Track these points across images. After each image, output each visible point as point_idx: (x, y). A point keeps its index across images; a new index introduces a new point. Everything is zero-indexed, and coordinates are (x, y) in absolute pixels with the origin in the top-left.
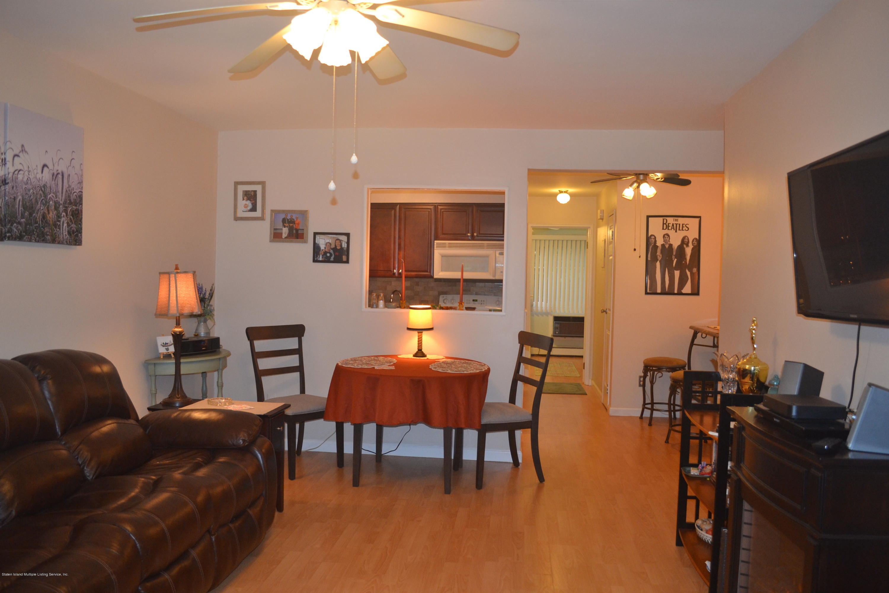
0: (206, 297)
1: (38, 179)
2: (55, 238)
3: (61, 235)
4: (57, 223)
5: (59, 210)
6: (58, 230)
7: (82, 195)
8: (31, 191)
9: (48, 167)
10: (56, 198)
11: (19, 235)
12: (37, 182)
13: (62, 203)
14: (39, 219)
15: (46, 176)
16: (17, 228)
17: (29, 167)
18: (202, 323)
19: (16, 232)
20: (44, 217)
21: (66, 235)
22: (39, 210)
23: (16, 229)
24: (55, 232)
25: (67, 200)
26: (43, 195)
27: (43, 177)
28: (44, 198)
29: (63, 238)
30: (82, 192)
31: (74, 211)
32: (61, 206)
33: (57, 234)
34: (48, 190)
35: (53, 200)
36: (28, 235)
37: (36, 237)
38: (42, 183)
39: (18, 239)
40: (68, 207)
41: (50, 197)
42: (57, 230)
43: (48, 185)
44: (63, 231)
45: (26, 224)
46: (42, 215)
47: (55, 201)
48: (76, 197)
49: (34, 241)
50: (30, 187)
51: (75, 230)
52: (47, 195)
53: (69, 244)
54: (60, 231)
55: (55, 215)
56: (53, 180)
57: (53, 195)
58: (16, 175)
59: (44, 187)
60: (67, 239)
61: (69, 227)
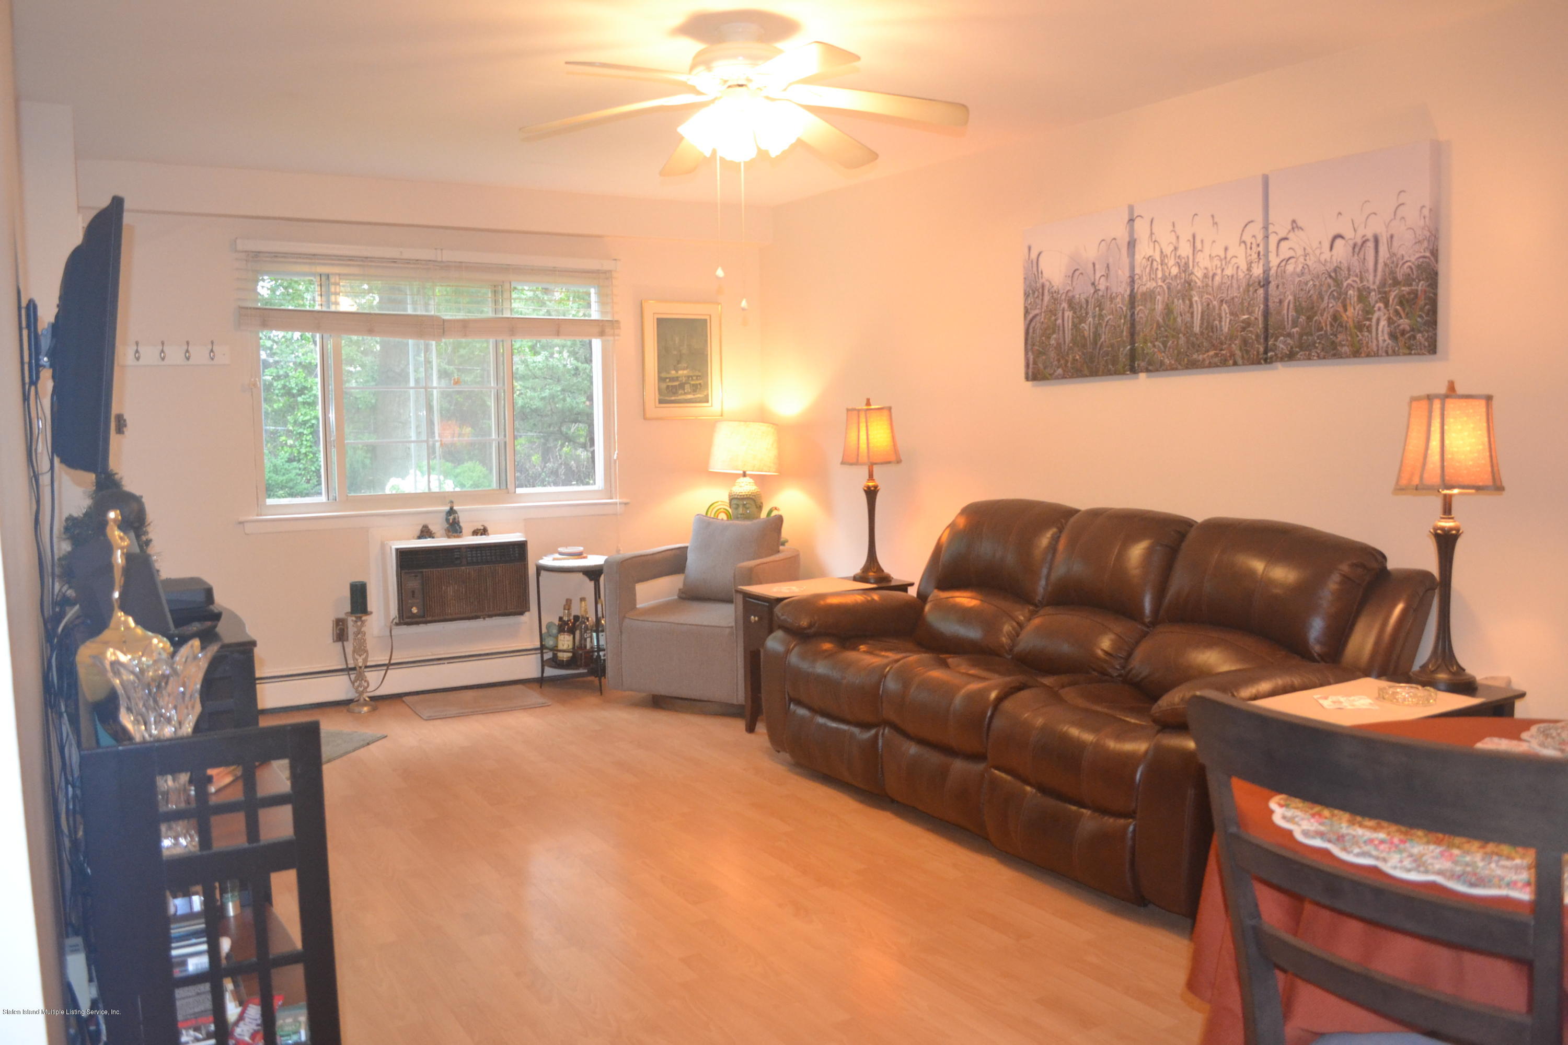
1: (1323, 262)
2: (1360, 348)
3: (1372, 342)
4: (1365, 323)
5: (1369, 301)
6: (1366, 334)
8: (1311, 283)
9: (1340, 238)
10: (1362, 282)
11: (1288, 353)
12: (1321, 266)
13: (1376, 288)
14: (1326, 322)
15: (1341, 251)
16: (1284, 343)
17: (1305, 249)
19: (1282, 349)
20: (1335, 317)
21: (1384, 341)
22: (1325, 309)
23: (1283, 344)
24: (1358, 339)
25: (1388, 279)
26: (1332, 285)
27: (1332, 256)
28: (1335, 288)
29: (1378, 346)
31: (1404, 296)
32: (1373, 294)
33: (1365, 342)
34: (1344, 273)
35: (1354, 287)
36: (1303, 351)
37: (1319, 352)
38: (1330, 267)
39: (1286, 359)
40: (1390, 291)
41: (1348, 285)
42: (1363, 336)
43: (1345, 265)
44: (1377, 334)
45: (1301, 335)
46: (1331, 316)
47: (1358, 289)
48: (1409, 269)
49: (1315, 358)
50: (1307, 277)
51: (1408, 328)
52: (1342, 282)
53: (1392, 355)
54: (1370, 336)
55: (1359, 311)
56: (1353, 255)
57: (1355, 279)
58: (1283, 268)
59: (1335, 271)
60: (1387, 347)
61: (1393, 326)
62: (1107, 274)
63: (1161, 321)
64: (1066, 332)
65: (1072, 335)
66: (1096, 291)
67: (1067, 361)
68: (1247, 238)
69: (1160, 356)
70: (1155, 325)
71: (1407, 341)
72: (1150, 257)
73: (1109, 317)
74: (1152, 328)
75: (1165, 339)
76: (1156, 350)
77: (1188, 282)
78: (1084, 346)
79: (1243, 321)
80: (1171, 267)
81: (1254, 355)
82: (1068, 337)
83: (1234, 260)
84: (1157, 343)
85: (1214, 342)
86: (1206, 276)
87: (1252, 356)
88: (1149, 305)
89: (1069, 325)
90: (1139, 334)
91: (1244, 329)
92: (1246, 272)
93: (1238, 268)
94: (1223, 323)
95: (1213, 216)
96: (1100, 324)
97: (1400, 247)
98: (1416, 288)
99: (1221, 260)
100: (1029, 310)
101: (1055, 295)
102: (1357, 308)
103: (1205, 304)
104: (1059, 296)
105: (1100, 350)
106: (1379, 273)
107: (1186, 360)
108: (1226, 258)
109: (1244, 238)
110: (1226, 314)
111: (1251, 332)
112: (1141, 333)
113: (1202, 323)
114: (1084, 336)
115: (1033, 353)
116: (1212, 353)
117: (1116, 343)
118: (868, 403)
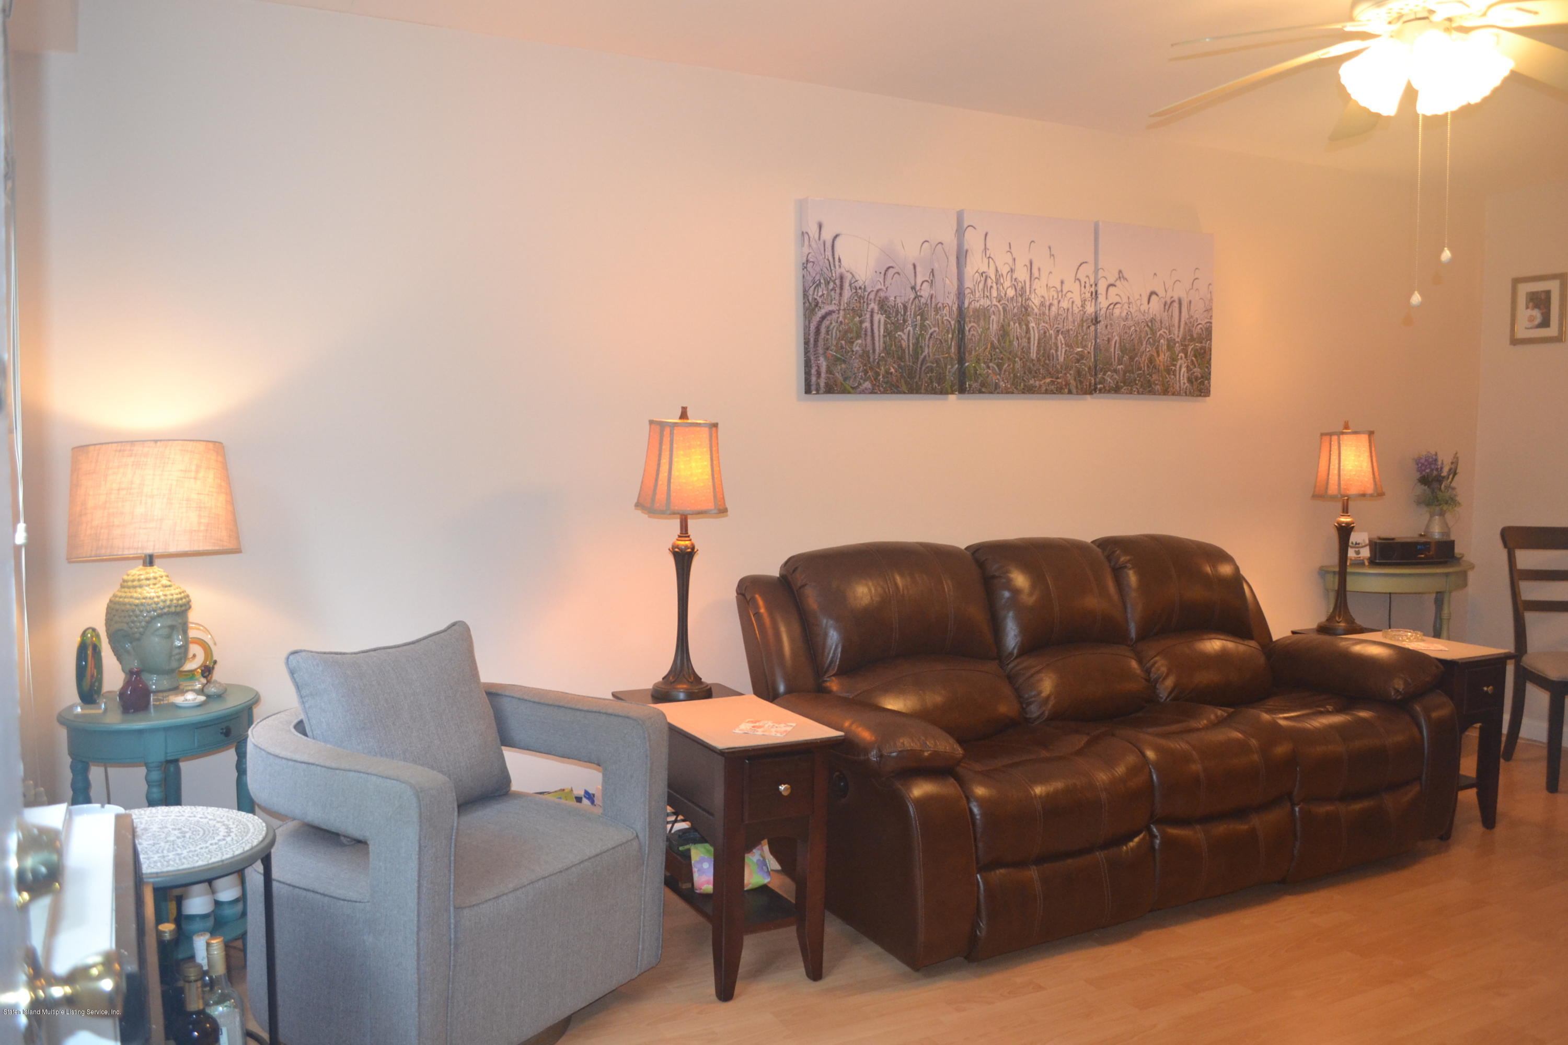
0: (1442, 475)
1: (1143, 312)
2: (1169, 388)
3: (1176, 384)
4: (1172, 367)
5: (1175, 350)
6: (1172, 377)
7: (1211, 327)
8: (1133, 328)
9: (1157, 295)
10: (1170, 334)
11: (1115, 387)
12: (1142, 316)
13: (1179, 340)
14: (1144, 363)
15: (1155, 307)
16: (1112, 377)
17: (1129, 298)
18: (1437, 517)
19: (1110, 382)
20: (1151, 360)
21: (1184, 383)
22: (1144, 352)
23: (1111, 379)
24: (1167, 380)
25: (1188, 336)
26: (1149, 333)
27: (1149, 308)
28: (1151, 336)
29: (1180, 387)
30: (1211, 323)
31: (1197, 350)
32: (1177, 345)
33: (1171, 383)
34: (1158, 325)
35: (1165, 338)
36: (1127, 386)
37: (1138, 387)
38: (1148, 317)
39: (1113, 392)
40: (1189, 345)
41: (1160, 335)
42: (1170, 378)
43: (1158, 318)
44: (1180, 378)
45: (1125, 372)
46: (1148, 359)
47: (1168, 339)
48: (1200, 330)
49: (1136, 393)
50: (1130, 323)
51: (1199, 376)
52: (1156, 332)
53: (1189, 396)
54: (1175, 379)
55: (1168, 357)
56: (1164, 311)
57: (1165, 331)
58: (1111, 311)
59: (1151, 321)
60: (1186, 389)
62: (932, 281)
63: (996, 342)
64: (877, 339)
65: (885, 343)
66: (917, 297)
67: (878, 374)
68: (1081, 276)
69: (994, 378)
70: (989, 345)
72: (984, 272)
73: (933, 329)
74: (987, 348)
75: (1000, 361)
76: (990, 371)
77: (1024, 307)
78: (901, 358)
79: (1077, 353)
80: (1007, 288)
81: (1086, 385)
82: (879, 345)
83: (1069, 295)
84: (991, 365)
85: (1051, 370)
86: (1042, 304)
87: (1085, 387)
88: (982, 323)
89: (879, 331)
90: (970, 353)
91: (1078, 361)
92: (1081, 308)
93: (1073, 302)
94: (1059, 353)
95: (1050, 248)
96: (921, 335)
97: (1195, 311)
99: (1058, 292)
100: (820, 304)
101: (859, 291)
102: (1166, 355)
103: (1042, 332)
104: (866, 294)
105: (922, 364)
106: (1182, 329)
107: (1022, 384)
108: (1062, 291)
109: (1078, 277)
110: (1062, 344)
111: (1084, 364)
112: (973, 353)
113: (1038, 350)
114: (901, 346)
115: (826, 358)
116: (1048, 380)
117: (942, 360)
118: (684, 415)
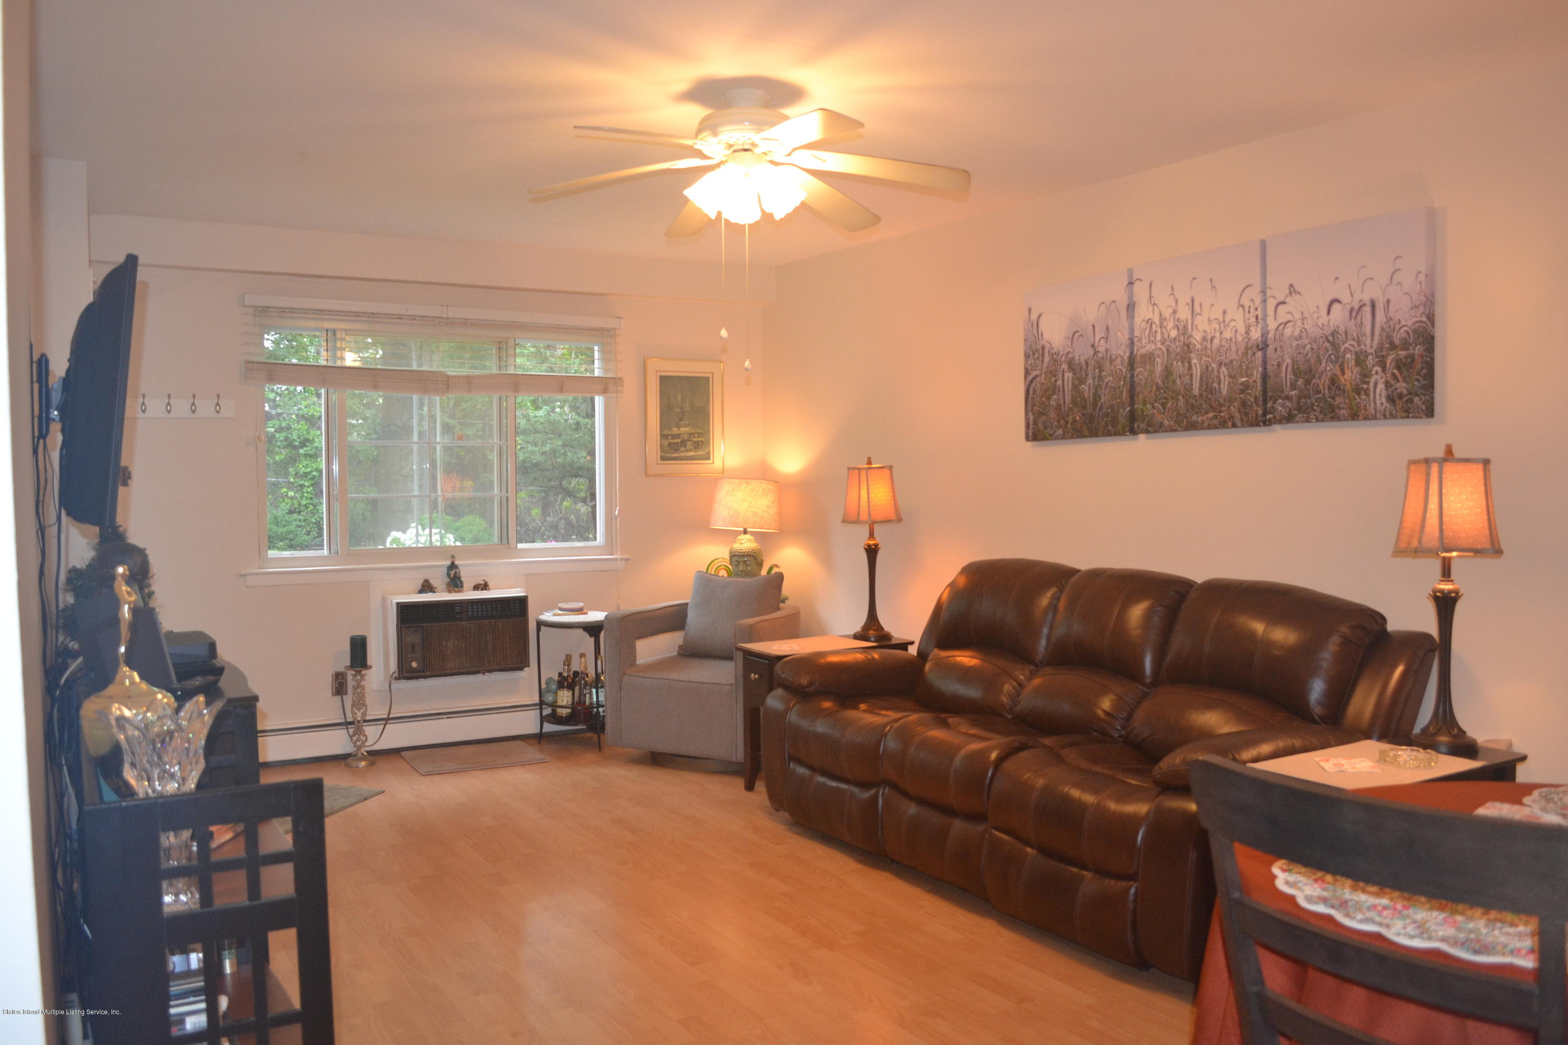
1: (1321, 327)
2: (1358, 411)
3: (1370, 405)
4: (1362, 386)
5: (1366, 364)
6: (1364, 397)
9: (1338, 302)
10: (1359, 345)
11: (1286, 415)
12: (1319, 330)
13: (1373, 351)
14: (1324, 386)
15: (1338, 316)
16: (1283, 405)
17: (1302, 313)
19: (1281, 411)
20: (1333, 381)
21: (1382, 404)
22: (1323, 372)
23: (1282, 407)
24: (1356, 402)
25: (1385, 344)
26: (1330, 349)
27: (1329, 320)
28: (1332, 352)
29: (1376, 409)
31: (1401, 360)
32: (1370, 357)
33: (1362, 405)
34: (1342, 337)
35: (1351, 351)
36: (1302, 413)
37: (1317, 414)
38: (1328, 331)
39: (1285, 421)
40: (1387, 355)
41: (1345, 348)
42: (1360, 399)
43: (1342, 330)
44: (1375, 397)
45: (1299, 398)
46: (1329, 379)
47: (1356, 352)
48: (1405, 334)
49: (1314, 421)
50: (1306, 341)
51: (1405, 392)
52: (1339, 346)
53: (1390, 419)
54: (1368, 399)
55: (1356, 374)
56: (1351, 319)
57: (1353, 342)
58: (1280, 332)
59: (1333, 335)
60: (1385, 410)
61: (1390, 390)
62: (1107, 337)
63: (1160, 382)
64: (1066, 393)
65: (1072, 395)
66: (1096, 353)
67: (1067, 422)
68: (1246, 301)
69: (1159, 418)
70: (1154, 388)
71: (1404, 405)
72: (1149, 319)
73: (1108, 379)
74: (1151, 391)
75: (1164, 401)
76: (1156, 411)
77: (1187, 345)
78: (1084, 407)
79: (1242, 384)
80: (1170, 330)
81: (1252, 417)
82: (1068, 398)
83: (1232, 324)
84: (1156, 405)
85: (1213, 404)
86: (1204, 339)
87: (1251, 418)
88: (1148, 367)
89: (1068, 386)
90: (1138, 396)
91: (1243, 391)
92: (1245, 336)
93: (1236, 331)
94: (1222, 386)
95: (1211, 280)
96: (1100, 385)
97: (1396, 311)
98: (1413, 352)
99: (1220, 323)
100: (1030, 372)
101: (1055, 356)
102: (1355, 372)
103: (1204, 367)
104: (1059, 357)
105: (1100, 411)
106: (1376, 338)
107: (1185, 421)
108: (1224, 321)
109: (1242, 302)
110: (1225, 376)
111: (1250, 394)
112: (1141, 395)
113: (1201, 385)
114: (1084, 397)
115: (1033, 413)
116: (1211, 415)
117: (1116, 406)
118: (869, 462)
